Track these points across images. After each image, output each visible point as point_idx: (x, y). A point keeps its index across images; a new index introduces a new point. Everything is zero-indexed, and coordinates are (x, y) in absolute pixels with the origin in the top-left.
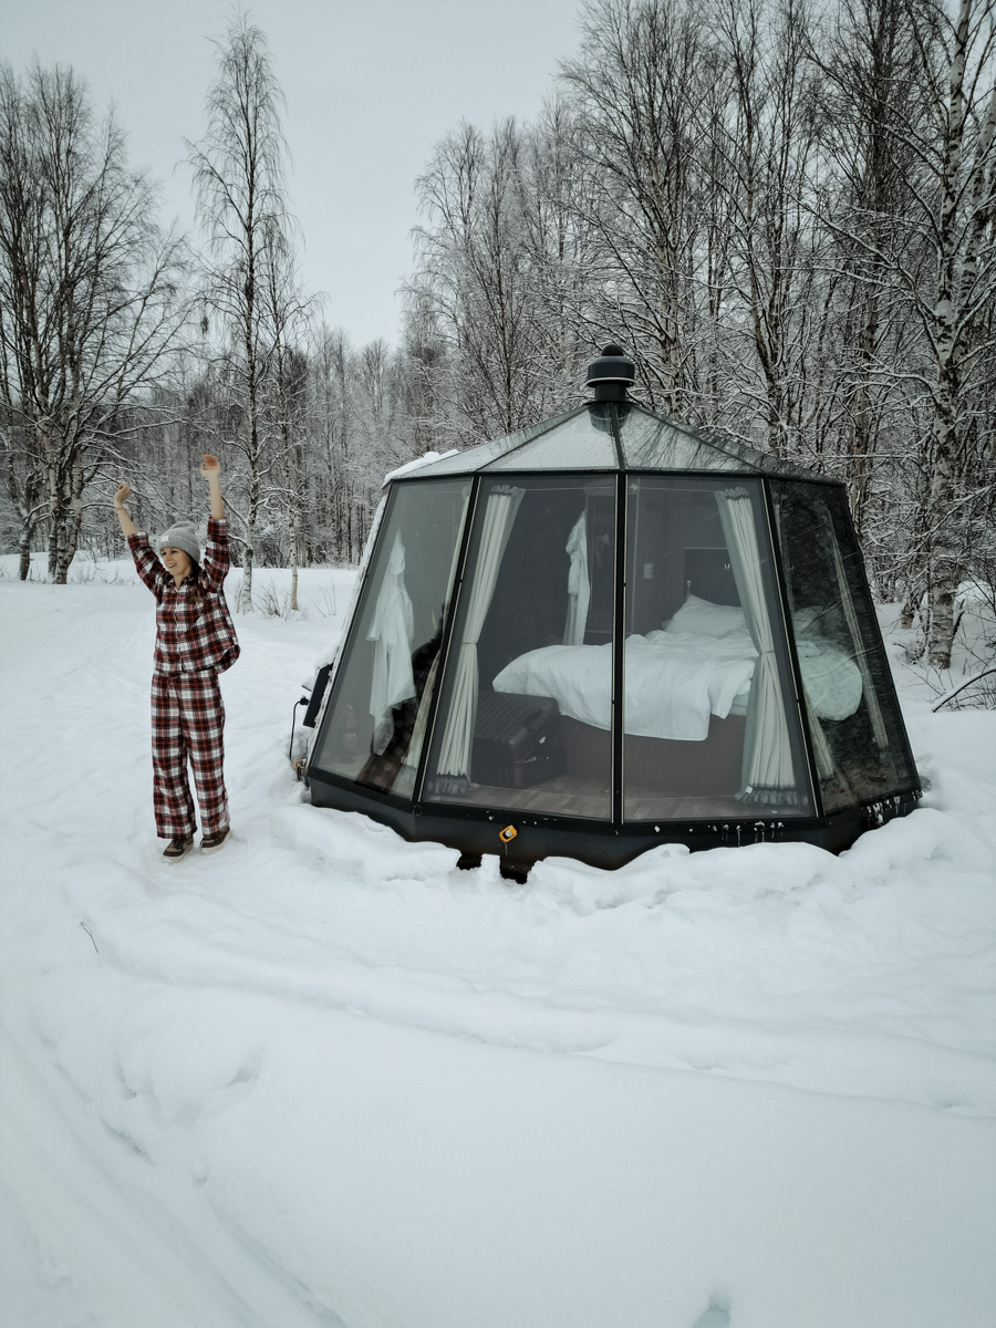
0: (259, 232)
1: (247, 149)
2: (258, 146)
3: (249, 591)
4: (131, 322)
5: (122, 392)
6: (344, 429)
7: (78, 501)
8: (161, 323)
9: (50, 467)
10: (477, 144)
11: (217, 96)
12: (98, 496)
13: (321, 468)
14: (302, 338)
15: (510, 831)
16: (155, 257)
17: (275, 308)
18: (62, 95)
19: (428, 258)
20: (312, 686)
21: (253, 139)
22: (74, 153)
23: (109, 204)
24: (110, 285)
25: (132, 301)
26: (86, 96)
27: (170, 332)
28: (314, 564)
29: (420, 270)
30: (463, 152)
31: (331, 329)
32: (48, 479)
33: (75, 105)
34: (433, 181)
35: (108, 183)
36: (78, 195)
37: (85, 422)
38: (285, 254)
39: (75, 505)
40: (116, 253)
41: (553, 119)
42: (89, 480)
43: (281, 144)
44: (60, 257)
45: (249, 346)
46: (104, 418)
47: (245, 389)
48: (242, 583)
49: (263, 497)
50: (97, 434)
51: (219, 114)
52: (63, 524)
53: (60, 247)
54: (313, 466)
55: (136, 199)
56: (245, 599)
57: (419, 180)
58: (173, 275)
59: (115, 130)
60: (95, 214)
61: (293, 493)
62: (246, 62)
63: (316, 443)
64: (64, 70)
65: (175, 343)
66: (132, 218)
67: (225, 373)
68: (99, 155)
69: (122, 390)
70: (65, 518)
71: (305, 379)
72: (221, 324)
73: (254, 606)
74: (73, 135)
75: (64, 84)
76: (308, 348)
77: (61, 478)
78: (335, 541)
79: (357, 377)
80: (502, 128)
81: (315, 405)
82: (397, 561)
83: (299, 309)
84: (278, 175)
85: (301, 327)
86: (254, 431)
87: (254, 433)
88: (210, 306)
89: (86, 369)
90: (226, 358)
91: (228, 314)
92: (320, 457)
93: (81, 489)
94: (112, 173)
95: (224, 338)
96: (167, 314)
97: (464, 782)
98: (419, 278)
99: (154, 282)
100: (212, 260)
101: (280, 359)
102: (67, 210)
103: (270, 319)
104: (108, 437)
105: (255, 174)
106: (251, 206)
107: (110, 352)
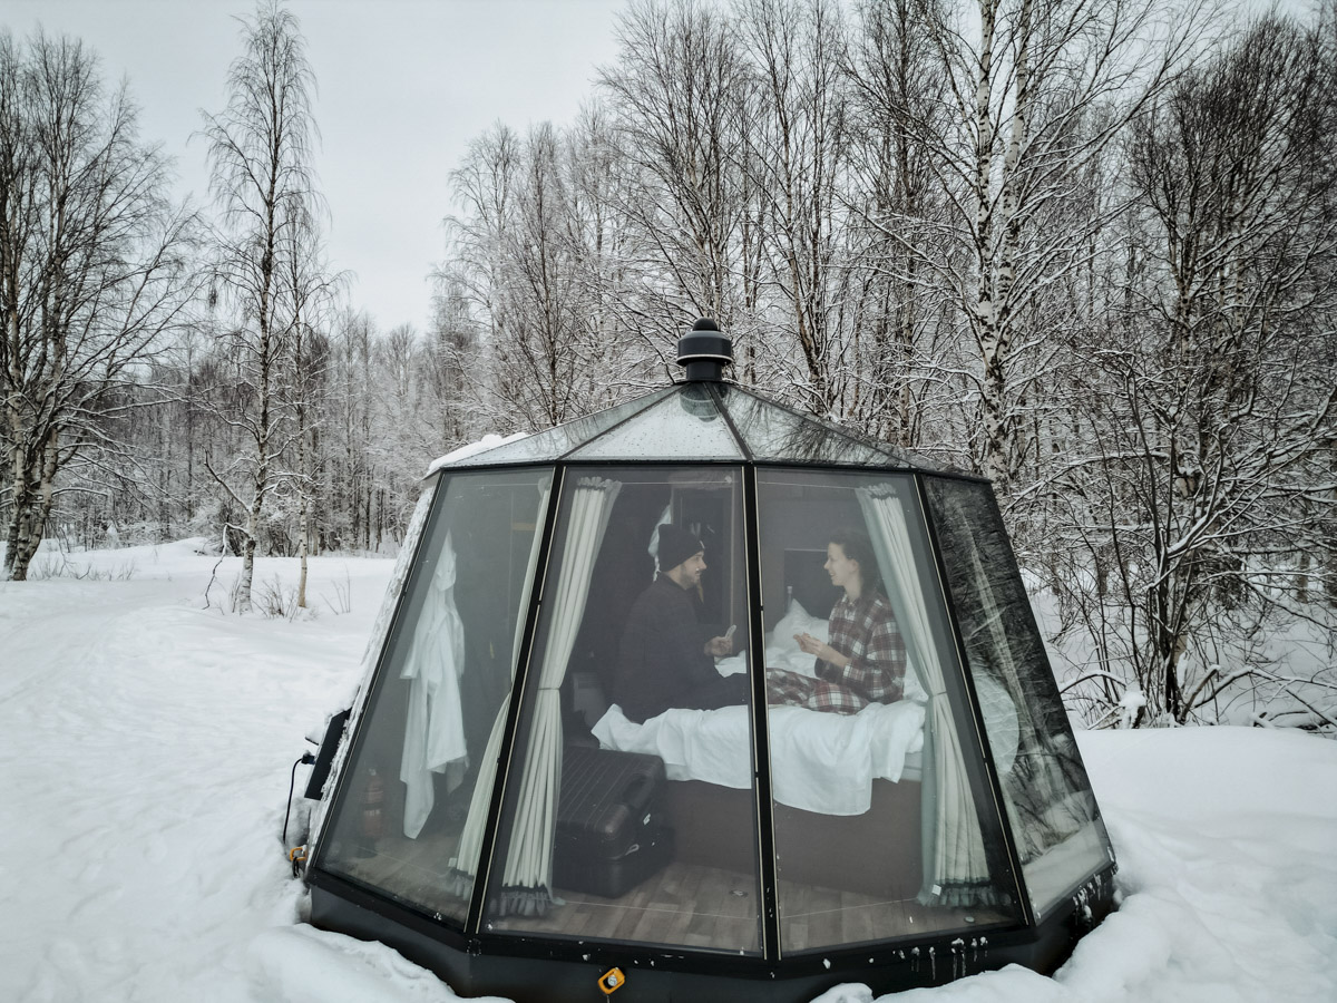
0: (281, 207)
1: (271, 126)
2: (284, 125)
3: (249, 587)
4: (130, 296)
5: (113, 369)
6: (367, 411)
7: (49, 486)
8: (164, 297)
9: (18, 448)
10: (511, 144)
11: (242, 72)
12: (76, 480)
13: (339, 451)
14: (324, 318)
15: (615, 978)
16: (162, 231)
17: (295, 286)
18: (68, 66)
19: (461, 246)
20: (320, 738)
21: (278, 116)
22: (76, 124)
23: (113, 176)
24: (108, 256)
25: (133, 274)
26: (95, 69)
27: (174, 307)
28: (327, 551)
29: (453, 257)
30: (498, 150)
31: (356, 313)
32: (15, 461)
33: (82, 76)
34: (467, 175)
35: (114, 155)
36: (79, 164)
37: (66, 399)
38: (309, 230)
39: (46, 491)
40: (118, 226)
41: (590, 123)
42: (65, 462)
43: (310, 123)
44: (52, 226)
45: (263, 322)
46: (89, 395)
47: (258, 369)
48: (241, 578)
49: (273, 482)
50: (78, 412)
51: (243, 90)
52: (28, 511)
53: (53, 217)
54: (329, 448)
55: (145, 173)
56: (243, 597)
57: (453, 173)
58: (182, 249)
59: (126, 105)
60: (96, 186)
61: (306, 478)
62: (275, 43)
63: (336, 426)
64: (72, 42)
65: (180, 319)
66: (139, 191)
67: (236, 349)
68: (106, 128)
69: (113, 366)
70: (31, 505)
71: (326, 359)
72: (232, 298)
73: (253, 605)
74: (77, 106)
75: (71, 55)
76: (330, 329)
77: (30, 459)
78: (351, 527)
79: (382, 361)
80: (537, 130)
81: (335, 388)
82: (445, 571)
83: (323, 287)
84: (305, 153)
85: (324, 305)
86: (265, 411)
87: (265, 414)
88: (220, 280)
89: (71, 343)
90: (237, 334)
91: (240, 288)
92: (338, 439)
93: (53, 473)
94: (119, 146)
95: (234, 313)
96: (172, 288)
97: (543, 897)
98: (451, 265)
99: (159, 256)
100: (226, 232)
101: (299, 338)
102: (64, 179)
103: (289, 296)
104: (92, 416)
105: (279, 151)
106: (273, 182)
107: (102, 326)
